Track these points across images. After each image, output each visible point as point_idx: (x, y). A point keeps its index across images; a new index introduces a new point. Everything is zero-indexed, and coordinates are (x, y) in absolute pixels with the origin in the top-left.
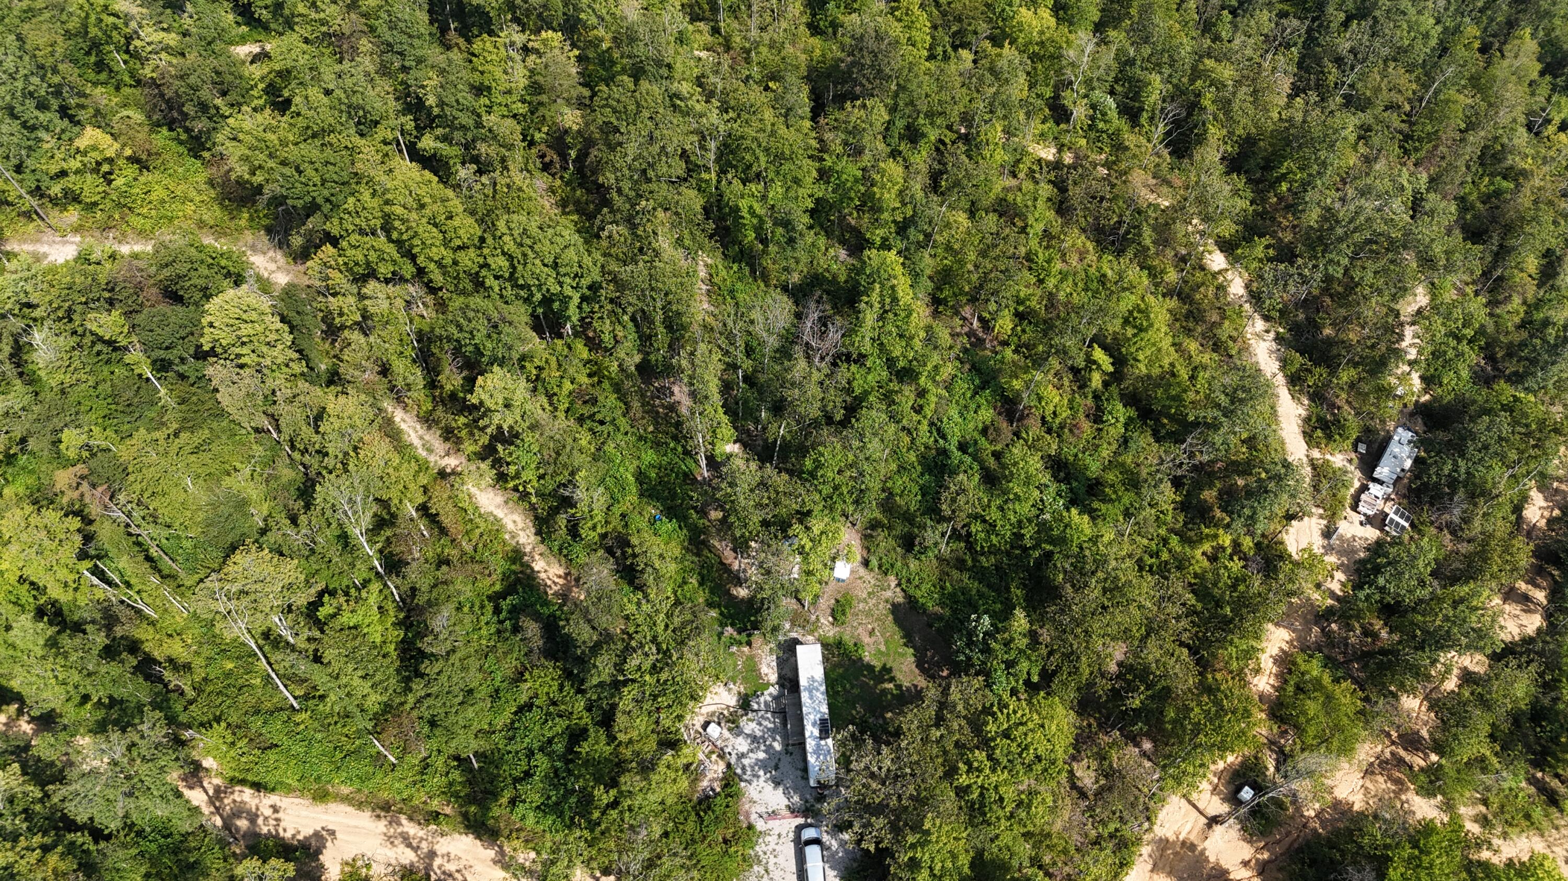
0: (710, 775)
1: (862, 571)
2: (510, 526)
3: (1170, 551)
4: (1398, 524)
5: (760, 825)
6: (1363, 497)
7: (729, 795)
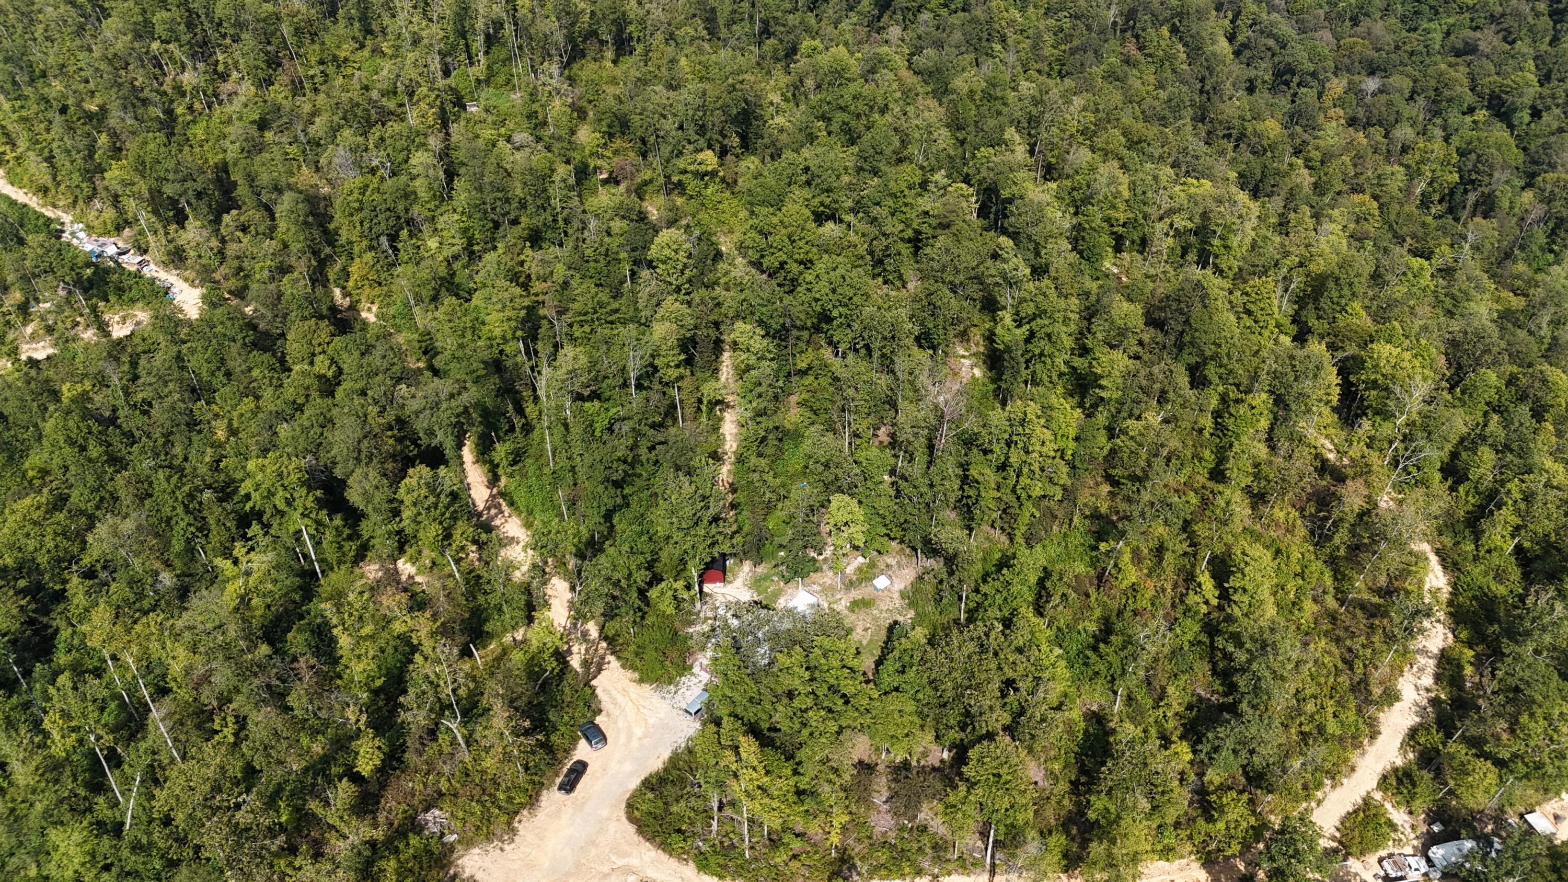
1: (896, 594)
5: (695, 669)
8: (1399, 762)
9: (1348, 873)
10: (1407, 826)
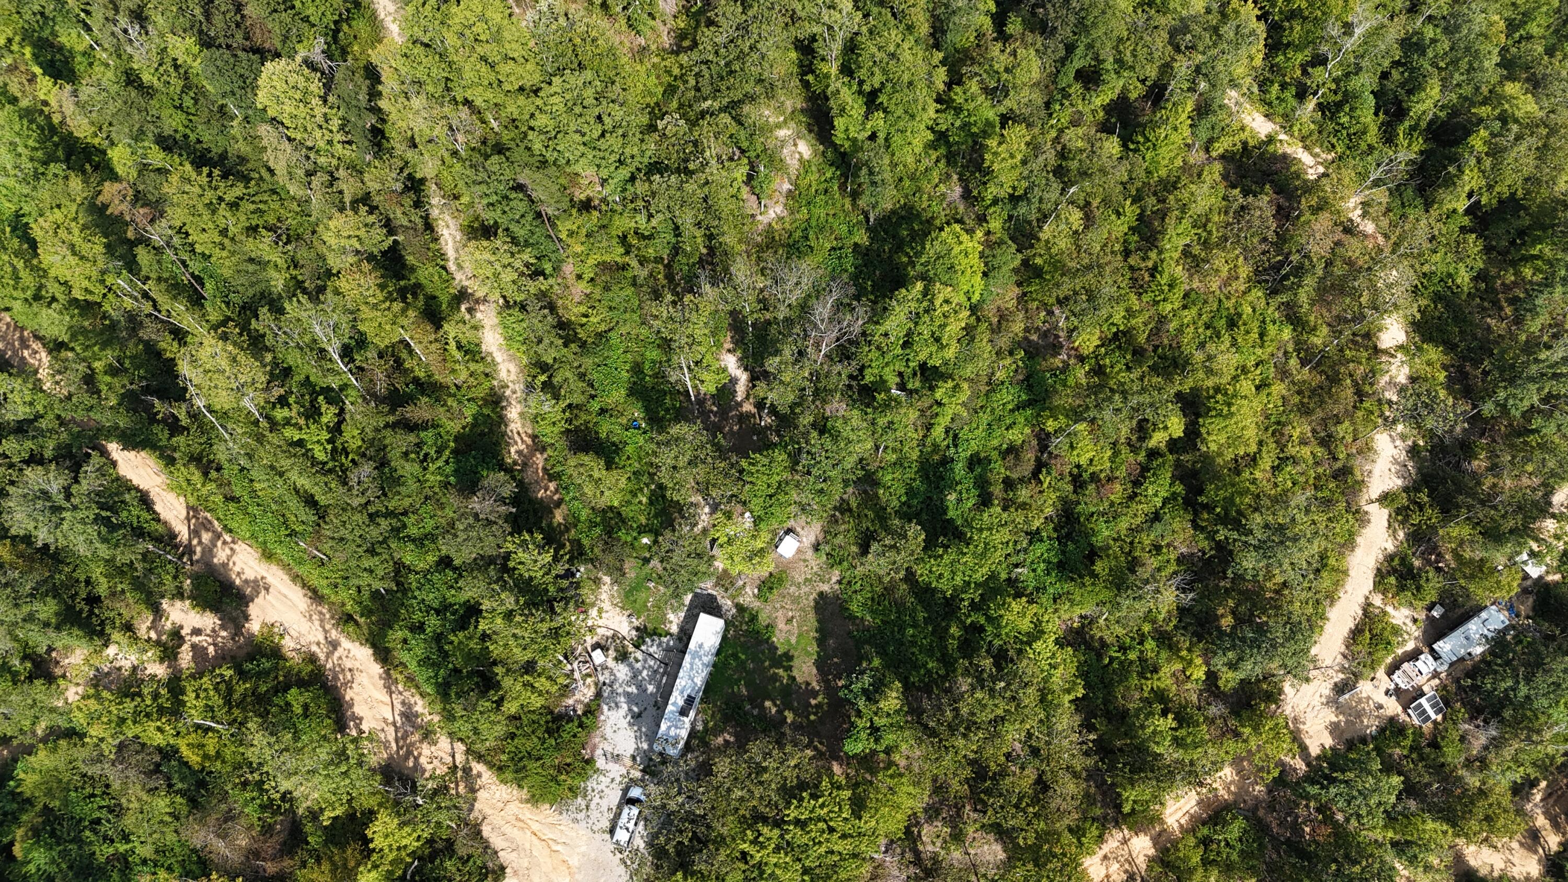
0: (578, 696)
1: (810, 554)
2: (503, 375)
3: (1141, 652)
4: (1424, 712)
5: (600, 763)
6: (1405, 666)
7: (581, 725)
8: (1390, 547)
9: (1360, 701)
10: (1408, 621)
